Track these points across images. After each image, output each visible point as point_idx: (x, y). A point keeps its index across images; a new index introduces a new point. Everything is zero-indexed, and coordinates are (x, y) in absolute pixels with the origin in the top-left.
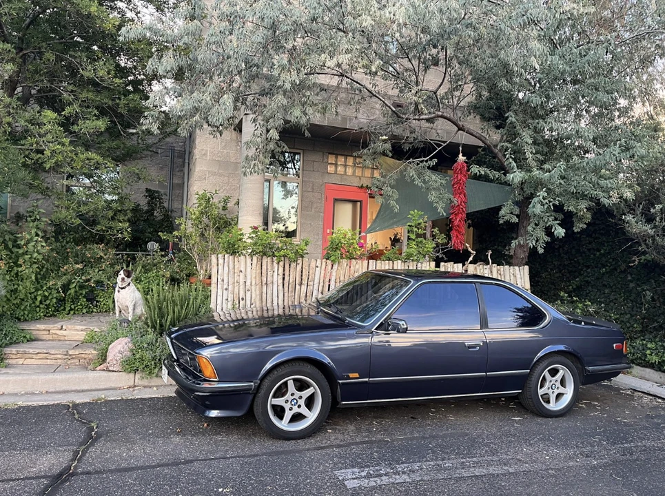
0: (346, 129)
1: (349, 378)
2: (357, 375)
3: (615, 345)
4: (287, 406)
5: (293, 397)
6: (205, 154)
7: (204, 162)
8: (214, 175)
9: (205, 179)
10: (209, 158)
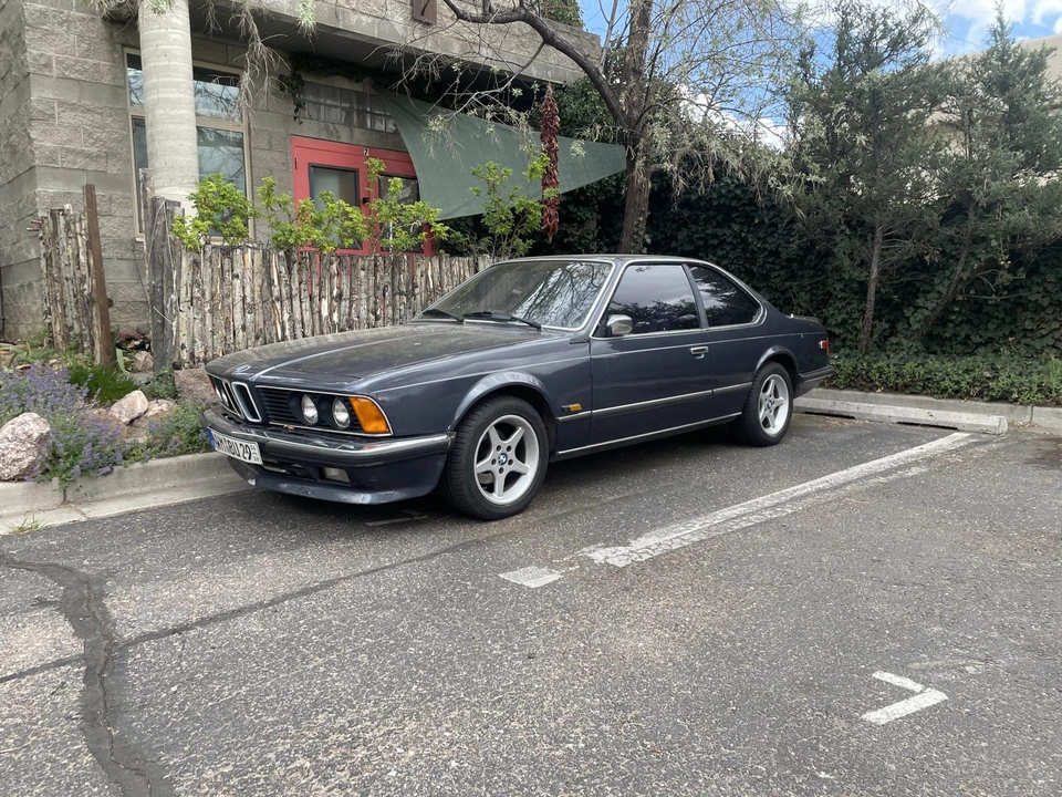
0: (339, 29)
1: (569, 412)
2: (577, 406)
3: (821, 343)
4: (496, 468)
5: (500, 452)
6: (48, 65)
7: (47, 81)
8: (72, 110)
9: (52, 116)
10: (55, 73)
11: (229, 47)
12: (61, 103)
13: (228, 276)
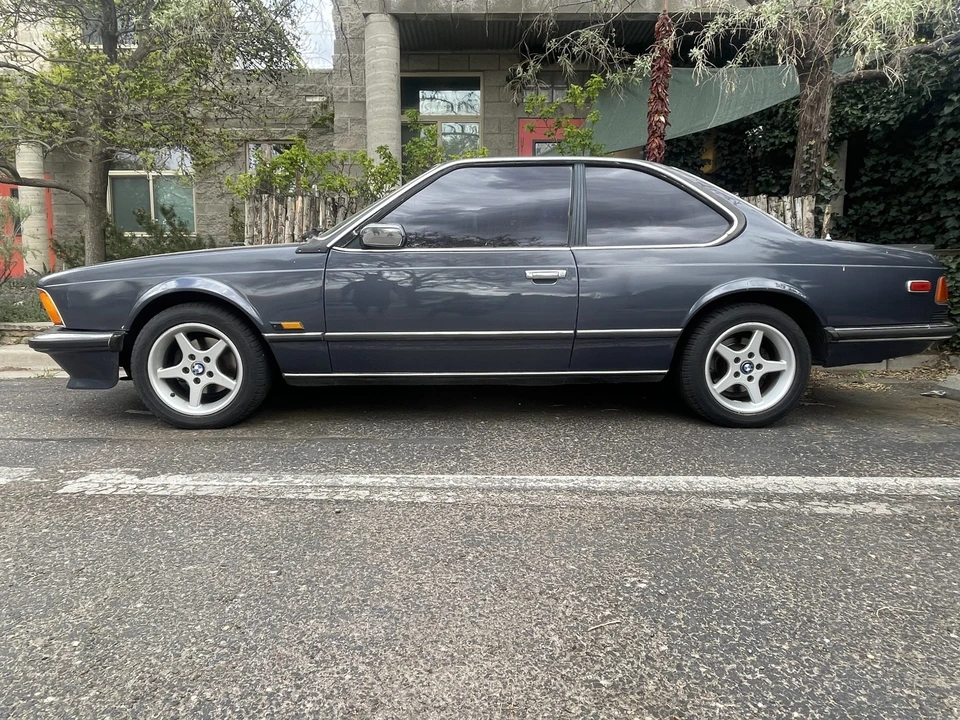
3: (909, 283)
5: (204, 363)
6: (345, 95)
7: (344, 106)
8: (359, 123)
9: (346, 129)
10: (350, 99)
11: (471, 56)
12: (352, 120)
13: (282, 219)
